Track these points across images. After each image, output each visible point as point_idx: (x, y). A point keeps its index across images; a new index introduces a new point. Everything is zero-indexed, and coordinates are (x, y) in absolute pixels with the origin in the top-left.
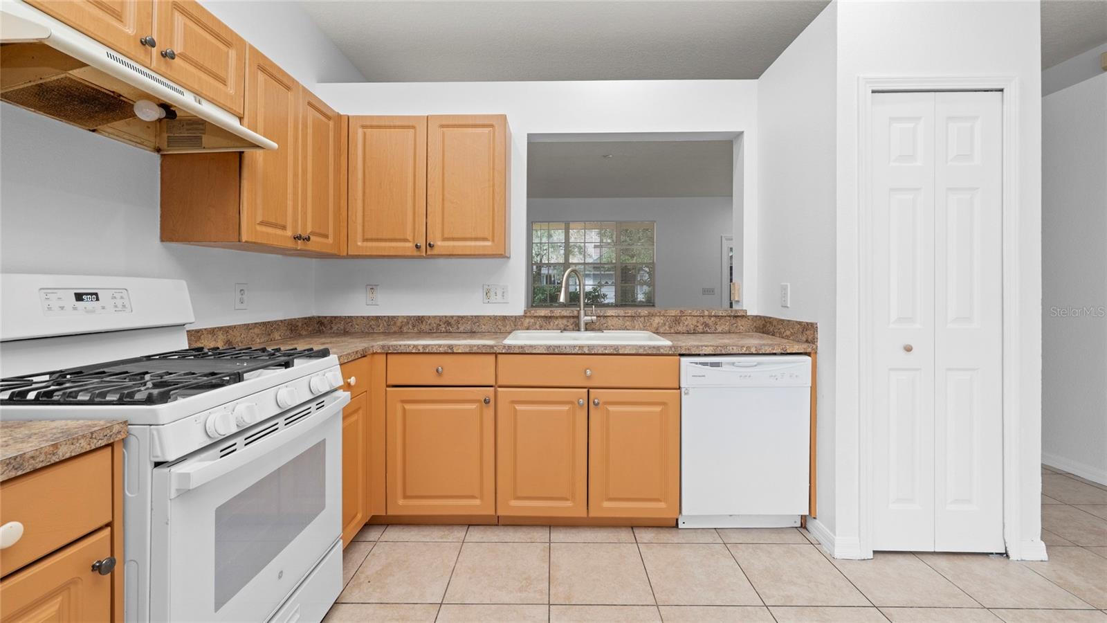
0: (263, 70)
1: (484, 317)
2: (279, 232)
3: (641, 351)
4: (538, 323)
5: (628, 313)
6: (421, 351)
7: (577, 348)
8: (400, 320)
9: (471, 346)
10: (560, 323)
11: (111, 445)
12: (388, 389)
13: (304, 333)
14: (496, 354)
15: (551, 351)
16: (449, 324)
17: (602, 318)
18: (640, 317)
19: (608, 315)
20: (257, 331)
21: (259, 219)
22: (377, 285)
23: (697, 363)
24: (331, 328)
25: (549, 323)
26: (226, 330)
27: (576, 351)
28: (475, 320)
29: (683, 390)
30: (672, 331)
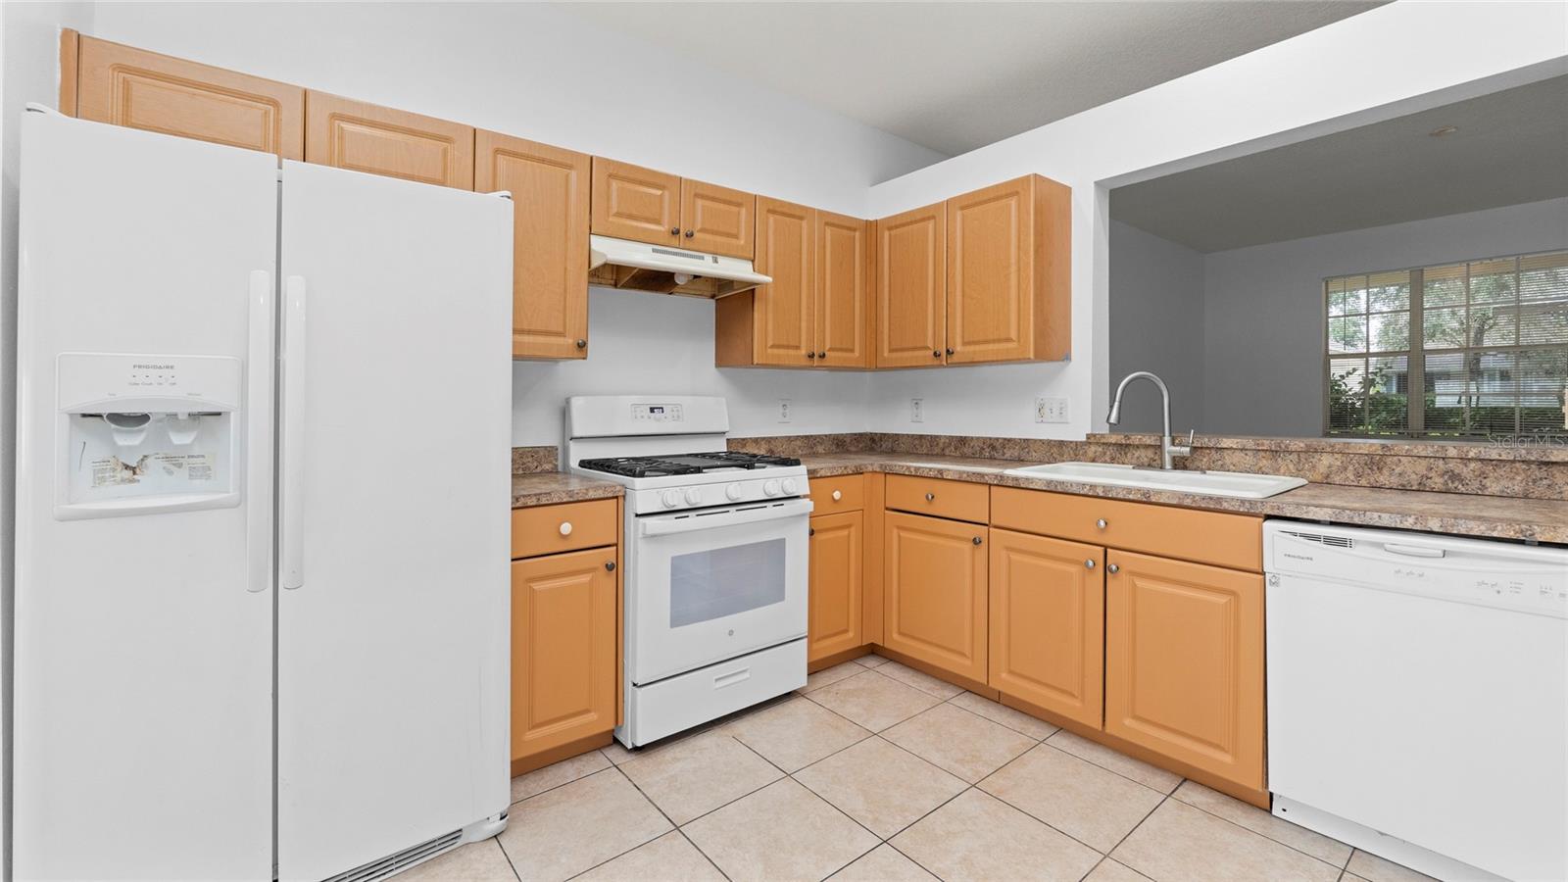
0: (773, 212)
1: (1035, 441)
2: (792, 352)
3: (1188, 502)
4: (1108, 453)
5: (1263, 445)
6: (913, 473)
7: (1088, 487)
8: (943, 441)
9: (961, 473)
10: (1143, 455)
11: (617, 497)
12: (887, 512)
13: (853, 449)
14: (990, 485)
15: (1052, 488)
16: (994, 448)
17: (1213, 452)
18: (1291, 452)
19: (1225, 446)
20: (798, 443)
21: (770, 343)
22: (921, 400)
23: (1295, 534)
24: (881, 446)
25: (1126, 454)
26: (768, 440)
27: (1085, 491)
28: (1024, 445)
29: (1268, 576)
30: (1363, 482)
